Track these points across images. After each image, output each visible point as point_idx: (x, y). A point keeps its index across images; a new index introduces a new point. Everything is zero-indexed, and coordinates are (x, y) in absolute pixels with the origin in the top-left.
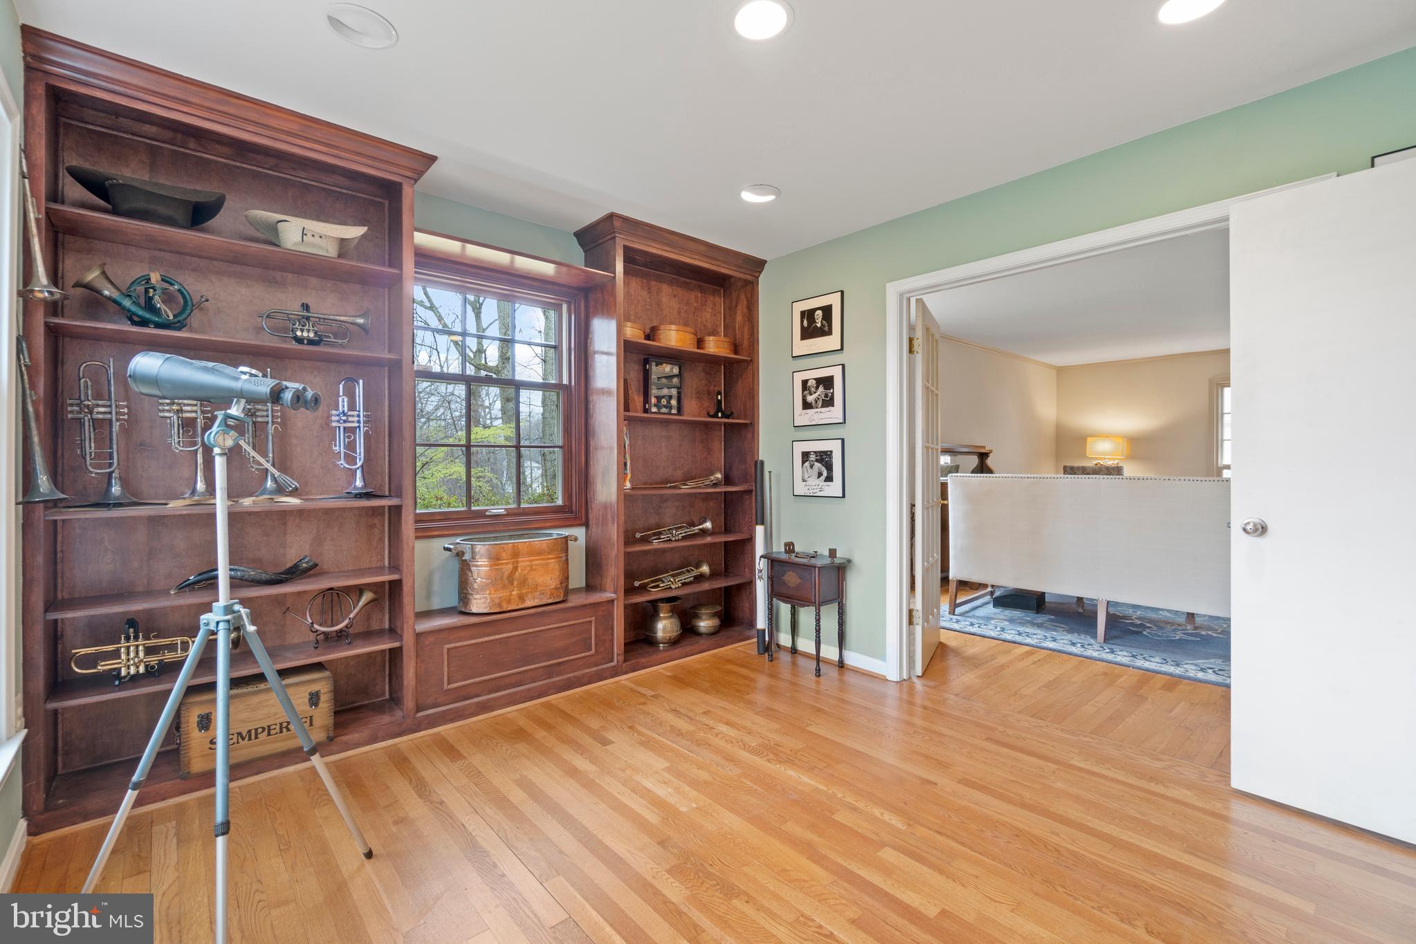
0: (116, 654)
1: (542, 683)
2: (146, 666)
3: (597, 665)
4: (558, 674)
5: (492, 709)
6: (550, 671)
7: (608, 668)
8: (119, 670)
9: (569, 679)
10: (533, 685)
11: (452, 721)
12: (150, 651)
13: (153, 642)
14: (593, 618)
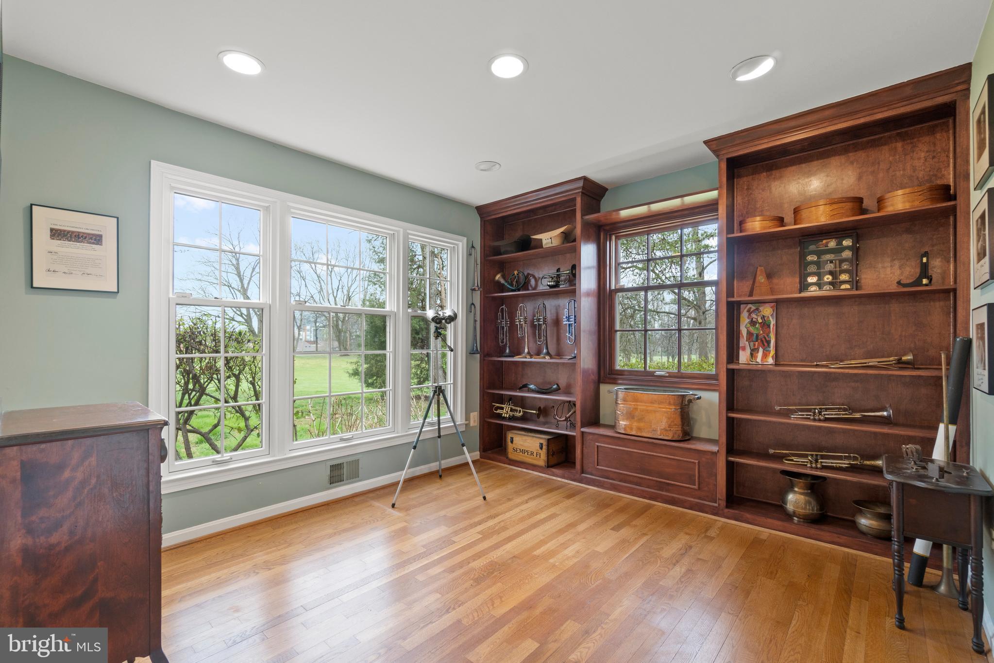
0: (502, 408)
1: (653, 491)
2: (509, 415)
3: (700, 498)
4: (667, 491)
5: (620, 491)
6: (661, 486)
7: (710, 506)
8: (502, 414)
9: (673, 497)
10: (647, 489)
11: (598, 486)
12: (512, 410)
13: (514, 408)
14: (697, 461)
